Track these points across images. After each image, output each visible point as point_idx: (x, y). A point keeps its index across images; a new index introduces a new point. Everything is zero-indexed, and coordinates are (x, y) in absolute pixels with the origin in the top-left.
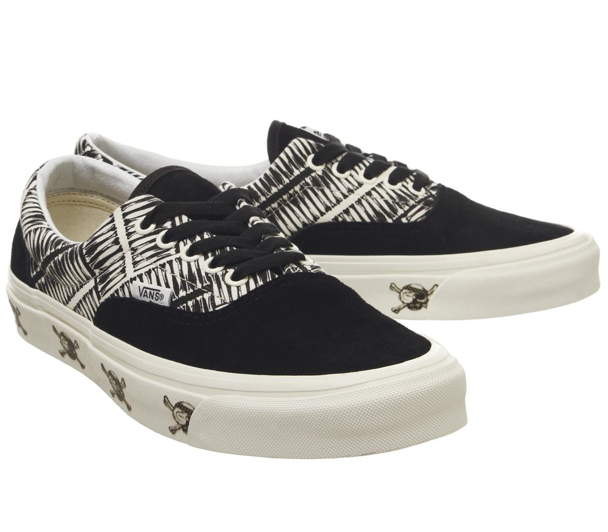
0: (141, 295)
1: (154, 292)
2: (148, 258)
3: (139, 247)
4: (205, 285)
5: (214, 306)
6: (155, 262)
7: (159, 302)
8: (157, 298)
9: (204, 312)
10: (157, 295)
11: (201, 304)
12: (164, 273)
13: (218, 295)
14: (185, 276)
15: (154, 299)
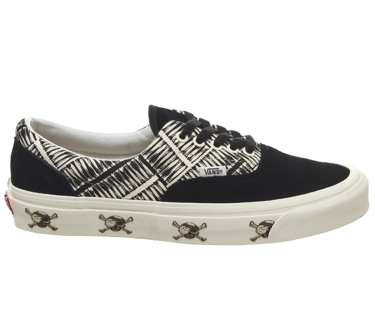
0: (206, 174)
1: (215, 170)
2: (196, 154)
3: (187, 149)
4: (239, 159)
5: (252, 169)
6: (201, 155)
7: (220, 175)
8: (218, 173)
9: (248, 173)
10: (218, 171)
11: (244, 169)
12: (211, 159)
13: (250, 162)
14: (224, 158)
15: (216, 174)
